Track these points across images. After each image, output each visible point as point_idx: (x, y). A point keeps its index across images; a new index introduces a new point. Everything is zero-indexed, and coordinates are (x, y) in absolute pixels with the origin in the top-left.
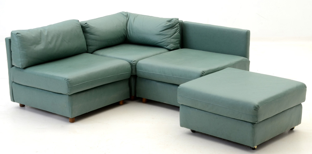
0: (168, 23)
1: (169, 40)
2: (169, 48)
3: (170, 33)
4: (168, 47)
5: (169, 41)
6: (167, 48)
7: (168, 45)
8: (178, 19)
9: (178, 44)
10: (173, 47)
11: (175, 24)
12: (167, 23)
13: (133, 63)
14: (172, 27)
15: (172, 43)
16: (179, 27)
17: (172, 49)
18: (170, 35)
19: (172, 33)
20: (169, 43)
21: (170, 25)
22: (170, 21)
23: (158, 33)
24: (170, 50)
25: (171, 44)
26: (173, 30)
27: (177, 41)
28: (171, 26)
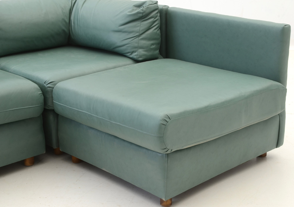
0: (136, 9)
1: (135, 42)
2: (135, 57)
3: (138, 28)
4: (134, 55)
5: (136, 45)
6: (131, 56)
7: (132, 52)
8: (157, 3)
9: (155, 49)
10: (144, 55)
11: (148, 11)
12: (133, 10)
13: (48, 86)
14: (142, 17)
15: (141, 48)
16: (158, 18)
17: (140, 59)
18: (137, 32)
19: (141, 29)
20: (136, 47)
21: (138, 13)
22: (139, 6)
23: (116, 29)
24: (137, 61)
25: (140, 50)
26: (145, 24)
27: (153, 44)
28: (141, 15)
